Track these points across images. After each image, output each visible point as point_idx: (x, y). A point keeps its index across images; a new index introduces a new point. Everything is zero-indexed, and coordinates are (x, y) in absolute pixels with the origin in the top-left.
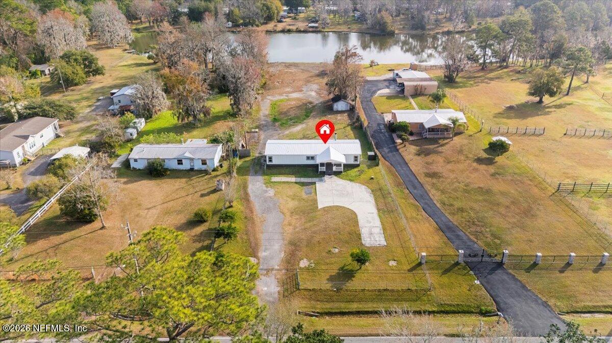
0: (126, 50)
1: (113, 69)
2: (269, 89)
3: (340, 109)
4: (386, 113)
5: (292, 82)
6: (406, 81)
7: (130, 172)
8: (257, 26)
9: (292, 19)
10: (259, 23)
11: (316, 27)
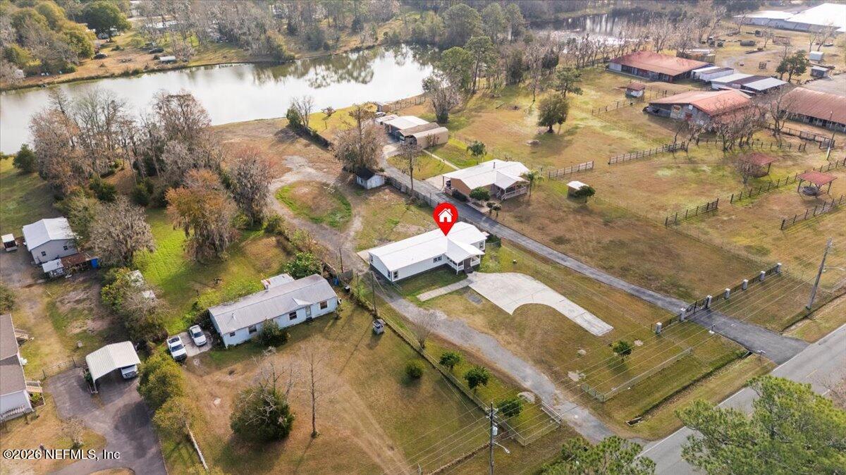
3: (374, 186)
6: (416, 132)
7: (227, 353)
8: (72, 70)
9: (113, 50)
10: (74, 63)
11: (174, 62)
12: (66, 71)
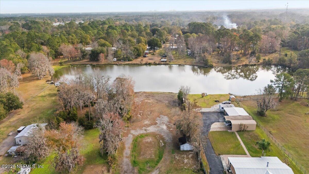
0: (48, 81)
1: (34, 99)
2: (133, 122)
3: (185, 149)
4: (222, 154)
5: (149, 113)
6: (232, 119)
8: (131, 60)
9: (152, 55)
10: (132, 58)
11: (166, 61)
12: (129, 60)
